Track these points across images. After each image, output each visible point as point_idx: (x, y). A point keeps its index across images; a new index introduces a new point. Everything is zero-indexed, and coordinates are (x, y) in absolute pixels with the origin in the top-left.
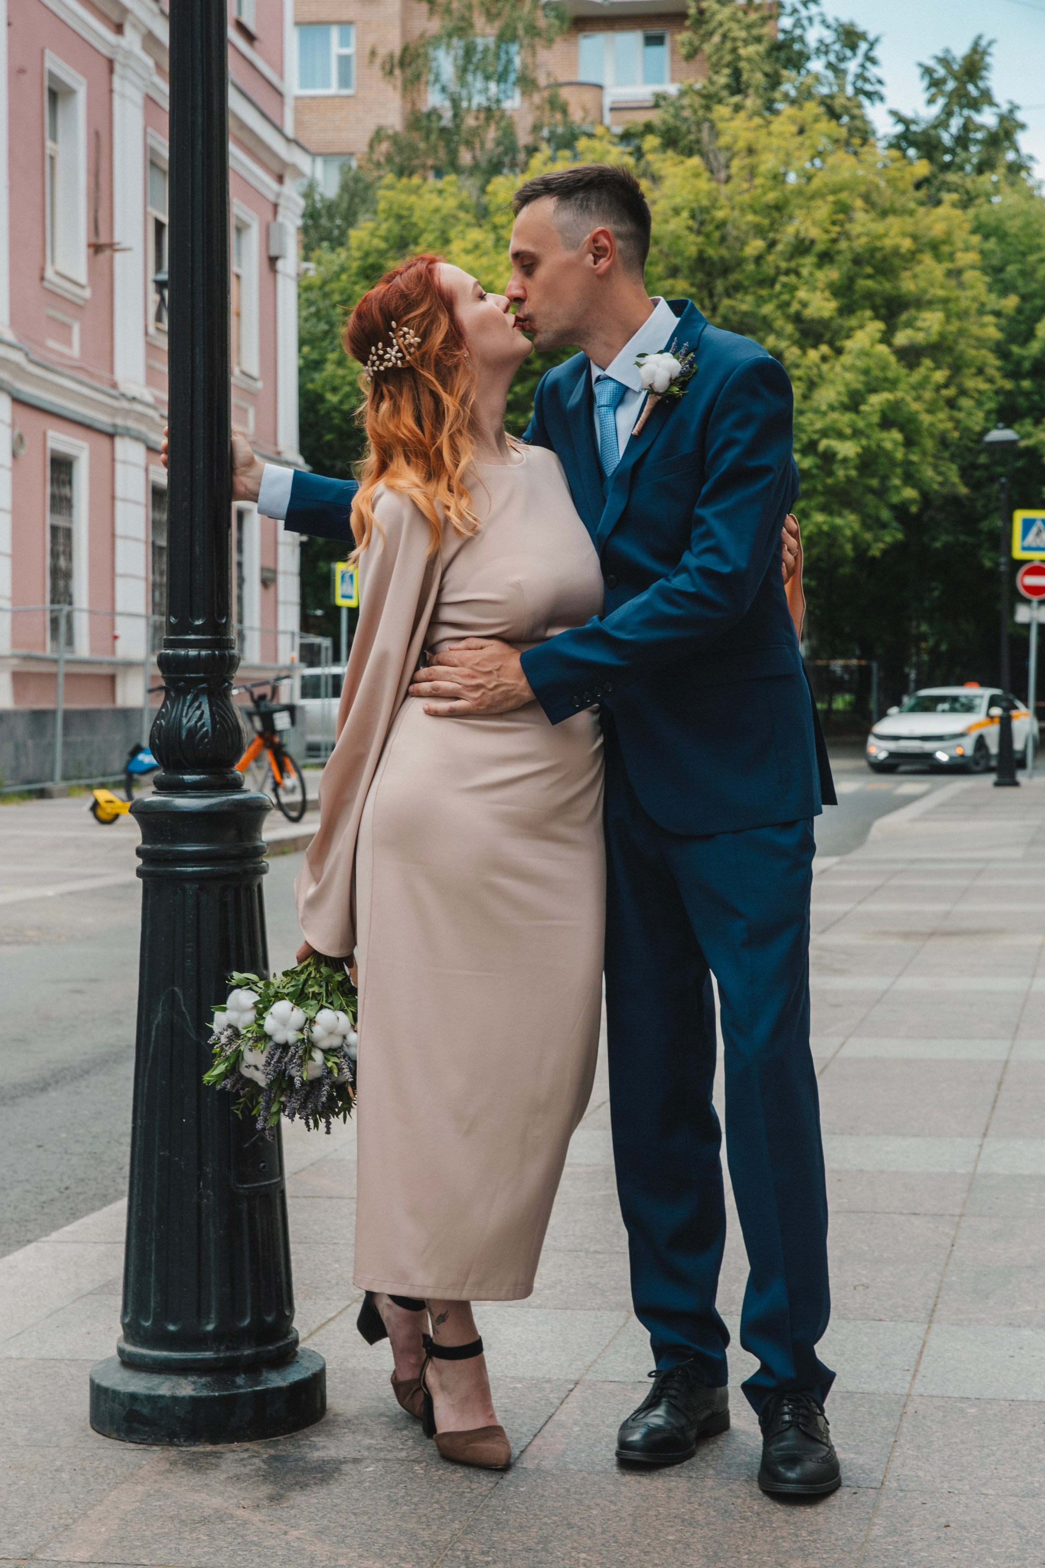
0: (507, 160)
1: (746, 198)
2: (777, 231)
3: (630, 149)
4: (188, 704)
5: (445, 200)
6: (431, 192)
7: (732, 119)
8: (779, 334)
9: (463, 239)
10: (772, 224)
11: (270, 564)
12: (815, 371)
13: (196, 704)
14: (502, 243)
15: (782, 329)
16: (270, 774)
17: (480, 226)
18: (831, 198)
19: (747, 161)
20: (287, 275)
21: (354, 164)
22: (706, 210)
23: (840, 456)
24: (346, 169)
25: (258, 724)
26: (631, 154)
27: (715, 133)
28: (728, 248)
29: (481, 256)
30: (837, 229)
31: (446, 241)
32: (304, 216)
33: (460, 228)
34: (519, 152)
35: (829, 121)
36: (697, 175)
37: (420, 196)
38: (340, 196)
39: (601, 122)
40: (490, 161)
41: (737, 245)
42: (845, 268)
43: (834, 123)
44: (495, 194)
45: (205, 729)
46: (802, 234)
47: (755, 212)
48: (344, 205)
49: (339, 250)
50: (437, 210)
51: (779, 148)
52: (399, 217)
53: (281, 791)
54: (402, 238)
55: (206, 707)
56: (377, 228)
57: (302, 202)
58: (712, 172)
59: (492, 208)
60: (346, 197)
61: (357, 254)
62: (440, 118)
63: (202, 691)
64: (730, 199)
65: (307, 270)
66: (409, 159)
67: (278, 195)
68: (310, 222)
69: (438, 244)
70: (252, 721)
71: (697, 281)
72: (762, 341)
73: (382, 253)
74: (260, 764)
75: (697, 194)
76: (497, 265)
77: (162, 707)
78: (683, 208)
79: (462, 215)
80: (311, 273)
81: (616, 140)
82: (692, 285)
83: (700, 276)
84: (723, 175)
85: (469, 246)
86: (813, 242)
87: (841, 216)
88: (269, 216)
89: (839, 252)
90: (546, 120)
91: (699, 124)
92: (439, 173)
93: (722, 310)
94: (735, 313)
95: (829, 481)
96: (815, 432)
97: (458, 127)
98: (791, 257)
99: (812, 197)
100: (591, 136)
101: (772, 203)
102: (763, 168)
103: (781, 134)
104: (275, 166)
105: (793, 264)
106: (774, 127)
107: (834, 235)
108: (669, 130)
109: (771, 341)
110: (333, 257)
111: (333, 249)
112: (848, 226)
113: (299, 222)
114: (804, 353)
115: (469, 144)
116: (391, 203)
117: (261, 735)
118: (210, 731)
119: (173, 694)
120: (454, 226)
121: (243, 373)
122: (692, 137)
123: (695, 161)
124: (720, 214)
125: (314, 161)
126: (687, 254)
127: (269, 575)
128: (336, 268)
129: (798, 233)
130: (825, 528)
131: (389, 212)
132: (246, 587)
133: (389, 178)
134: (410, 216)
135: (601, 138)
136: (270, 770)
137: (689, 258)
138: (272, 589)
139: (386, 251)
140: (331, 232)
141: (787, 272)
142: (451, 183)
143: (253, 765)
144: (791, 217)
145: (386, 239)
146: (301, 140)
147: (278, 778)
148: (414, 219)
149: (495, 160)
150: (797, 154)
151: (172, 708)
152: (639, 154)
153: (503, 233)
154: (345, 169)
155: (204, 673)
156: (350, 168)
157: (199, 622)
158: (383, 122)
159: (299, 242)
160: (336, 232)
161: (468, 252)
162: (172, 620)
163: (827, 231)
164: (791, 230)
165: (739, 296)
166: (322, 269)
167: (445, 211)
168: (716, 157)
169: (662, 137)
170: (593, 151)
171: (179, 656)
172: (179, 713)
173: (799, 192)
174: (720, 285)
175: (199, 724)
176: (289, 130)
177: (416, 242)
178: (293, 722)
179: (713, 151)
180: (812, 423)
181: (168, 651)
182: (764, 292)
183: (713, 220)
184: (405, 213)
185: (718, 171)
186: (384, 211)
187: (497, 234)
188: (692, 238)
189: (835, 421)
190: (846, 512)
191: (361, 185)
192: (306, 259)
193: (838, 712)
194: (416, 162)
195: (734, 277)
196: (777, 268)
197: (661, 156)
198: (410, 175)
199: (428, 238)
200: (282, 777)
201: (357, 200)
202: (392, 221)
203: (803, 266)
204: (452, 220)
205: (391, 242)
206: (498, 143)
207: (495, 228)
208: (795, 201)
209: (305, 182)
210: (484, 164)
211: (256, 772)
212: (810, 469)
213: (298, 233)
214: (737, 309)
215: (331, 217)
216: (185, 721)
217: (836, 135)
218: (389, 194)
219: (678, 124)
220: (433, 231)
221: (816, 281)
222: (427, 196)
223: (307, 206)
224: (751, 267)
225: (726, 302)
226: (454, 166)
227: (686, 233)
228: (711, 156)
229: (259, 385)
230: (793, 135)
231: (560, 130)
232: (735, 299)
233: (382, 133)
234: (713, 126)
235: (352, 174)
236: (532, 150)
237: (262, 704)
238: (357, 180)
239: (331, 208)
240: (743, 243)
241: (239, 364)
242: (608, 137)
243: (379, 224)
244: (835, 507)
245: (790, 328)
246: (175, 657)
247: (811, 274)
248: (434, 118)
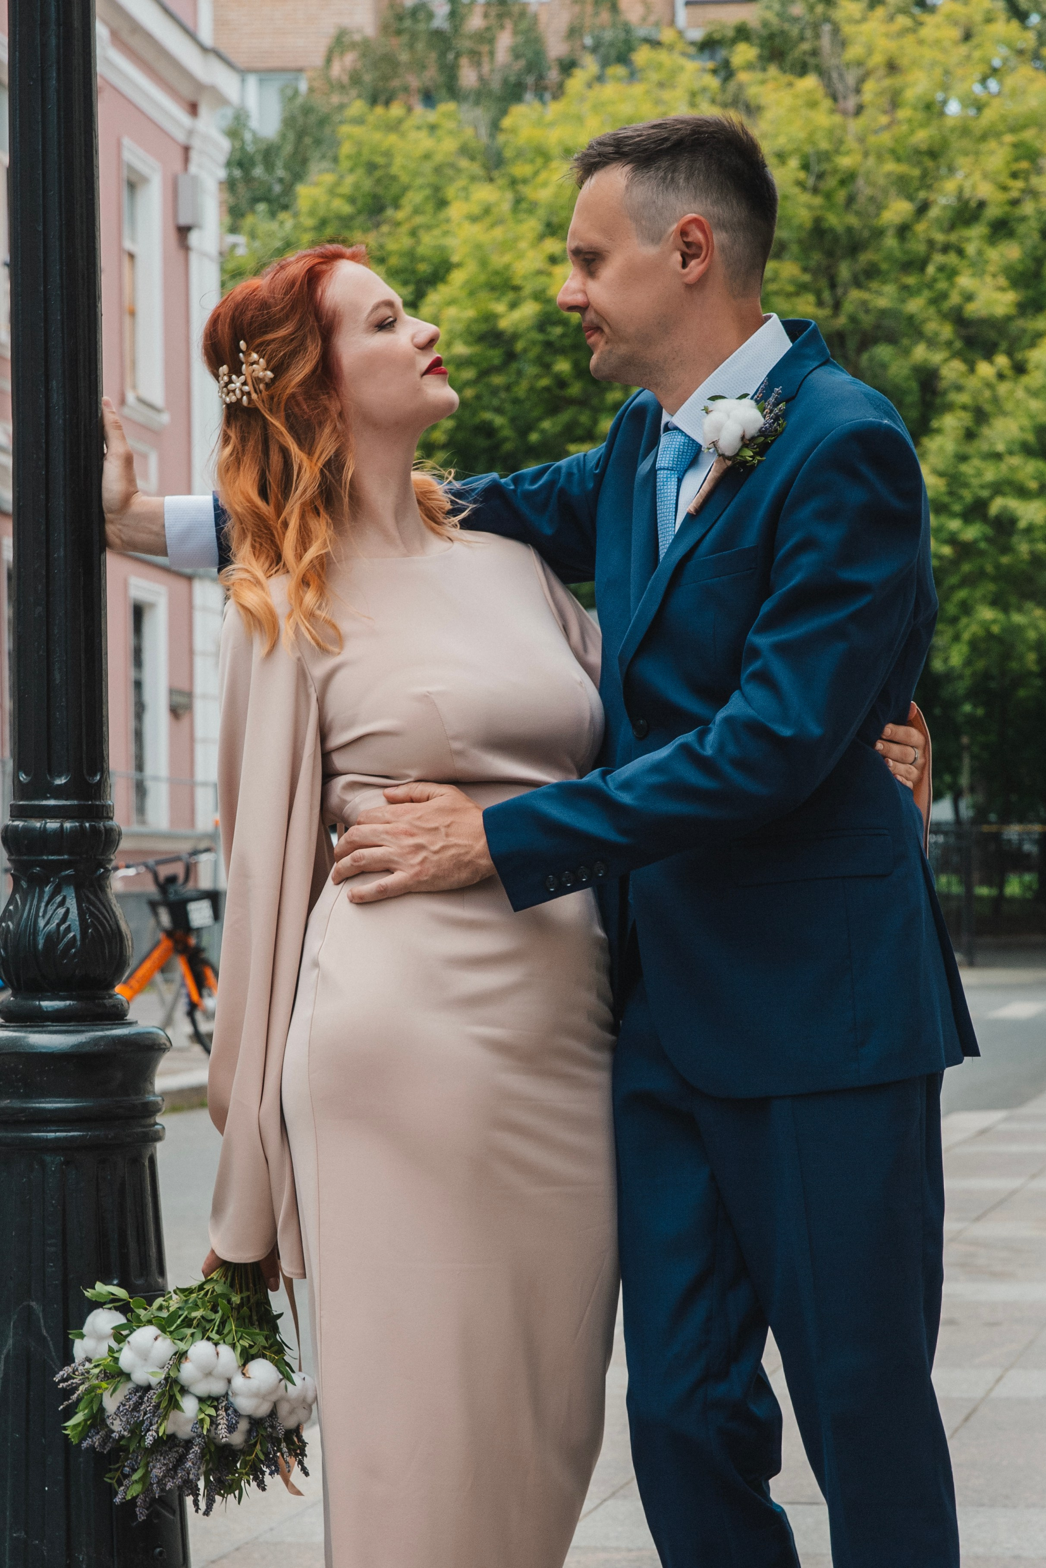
0: (530, 80)
1: (886, 139)
2: (929, 187)
3: (710, 65)
4: (46, 898)
5: (439, 140)
6: (419, 128)
7: (864, 19)
8: (932, 343)
9: (467, 198)
10: (925, 175)
11: (183, 685)
12: (987, 394)
13: (59, 899)
14: (524, 205)
15: (937, 334)
16: (184, 991)
17: (491, 180)
18: (1009, 138)
19: (887, 82)
20: (204, 254)
21: (303, 87)
22: (825, 156)
23: (1022, 524)
24: (289, 92)
25: (165, 918)
26: (715, 72)
27: (841, 43)
28: (858, 214)
29: (493, 225)
30: (1019, 184)
31: (442, 203)
32: (229, 164)
33: (461, 183)
34: (549, 68)
35: (1008, 20)
36: (813, 104)
37: (403, 135)
38: (283, 136)
39: (672, 22)
40: (505, 82)
41: (872, 209)
42: (1029, 243)
43: (1015, 24)
44: (514, 131)
45: (71, 935)
46: (967, 194)
47: (898, 160)
48: (288, 148)
49: (283, 216)
50: (427, 156)
51: (934, 64)
52: (371, 167)
53: (199, 1016)
54: (375, 197)
55: (72, 904)
56: (338, 184)
57: (225, 144)
58: (835, 98)
59: (508, 153)
60: (291, 136)
61: (309, 222)
62: (430, 16)
63: (67, 881)
64: (861, 140)
65: (234, 246)
66: (385, 78)
67: (191, 133)
68: (237, 173)
69: (429, 207)
70: (156, 914)
71: (812, 264)
72: (907, 352)
73: (346, 222)
74: (169, 976)
75: (811, 134)
76: (516, 239)
77: (9, 904)
78: (791, 154)
79: (464, 163)
80: (241, 251)
81: (692, 50)
82: (805, 269)
83: (816, 257)
84: (851, 103)
85: (476, 209)
86: (982, 205)
87: (1024, 165)
88: (177, 164)
89: (1023, 219)
90: (588, 21)
91: (816, 27)
92: (429, 99)
93: (848, 307)
94: (867, 311)
95: (1005, 560)
96: (982, 487)
97: (456, 29)
98: (952, 227)
99: (983, 137)
100: (655, 44)
101: (924, 147)
102: (910, 95)
103: (937, 43)
104: (187, 91)
105: (953, 237)
106: (926, 32)
107: (1015, 194)
108: (771, 37)
109: (920, 353)
110: (274, 226)
111: (273, 214)
112: (1035, 181)
113: (222, 174)
114: (972, 370)
115: (475, 57)
116: (359, 144)
117: (169, 934)
118: (78, 937)
119: (24, 884)
120: (451, 180)
121: (141, 401)
122: (806, 46)
123: (810, 82)
124: (845, 162)
125: (243, 81)
126: (796, 222)
127: (181, 700)
128: (278, 244)
129: (961, 191)
130: (996, 629)
131: (356, 159)
132: (148, 718)
133: (357, 107)
134: (388, 165)
135: (671, 48)
136: (183, 985)
137: (800, 227)
138: (185, 721)
139: (351, 218)
140: (270, 190)
141: (946, 249)
142: (449, 116)
143: (158, 977)
144: (951, 170)
145: (352, 200)
146: (223, 50)
147: (195, 997)
148: (395, 170)
149: (512, 79)
150: (960, 72)
151: (24, 904)
152: (726, 71)
153: (527, 191)
154: (289, 97)
155: (70, 854)
156: (296, 92)
157: (60, 781)
158: (346, 21)
159: (221, 203)
160: (277, 188)
161: (474, 219)
162: (23, 777)
163: (1005, 188)
164: (950, 186)
165: (874, 285)
166: (257, 244)
167: (439, 158)
168: (841, 76)
169: (762, 46)
170: (659, 66)
171: (34, 829)
172: (33, 911)
173: (965, 131)
174: (844, 271)
175: (63, 927)
176: (206, 35)
177: (397, 206)
178: (217, 915)
179: (838, 67)
180: (979, 473)
181: (16, 823)
182: (911, 280)
183: (835, 171)
184: (380, 160)
185: (845, 98)
186: (349, 157)
187: (516, 192)
188: (805, 198)
189: (1012, 469)
190: (1029, 605)
191: (312, 119)
192: (234, 229)
193: (1012, 900)
194: (396, 83)
195: (865, 257)
196: (931, 243)
197: (759, 75)
198: (387, 103)
199: (413, 198)
200: (201, 995)
201: (308, 140)
202: (360, 171)
203: (968, 240)
204: (450, 172)
205: (360, 203)
206: (516, 54)
207: (514, 182)
208: (957, 144)
209: (229, 113)
210: (496, 85)
211: (163, 987)
212: (975, 542)
213: (221, 190)
214: (871, 306)
215: (269, 166)
216: (41, 923)
217: (1020, 45)
218: (357, 131)
219: (786, 26)
220: (421, 187)
221: (987, 262)
222: (413, 135)
223: (233, 150)
224: (890, 242)
225: (855, 294)
226: (453, 91)
227: (796, 190)
228: (835, 75)
229: (165, 418)
230: (956, 43)
231: (608, 35)
232: (869, 289)
233: (346, 40)
234: (836, 31)
235: (300, 100)
236: (568, 66)
237: (171, 889)
238: (307, 110)
239: (269, 154)
240: (880, 207)
241: (134, 387)
242: (680, 46)
243: (342, 177)
244: (1013, 599)
245: (947, 331)
246: (27, 831)
247: (980, 253)
248: (422, 16)
